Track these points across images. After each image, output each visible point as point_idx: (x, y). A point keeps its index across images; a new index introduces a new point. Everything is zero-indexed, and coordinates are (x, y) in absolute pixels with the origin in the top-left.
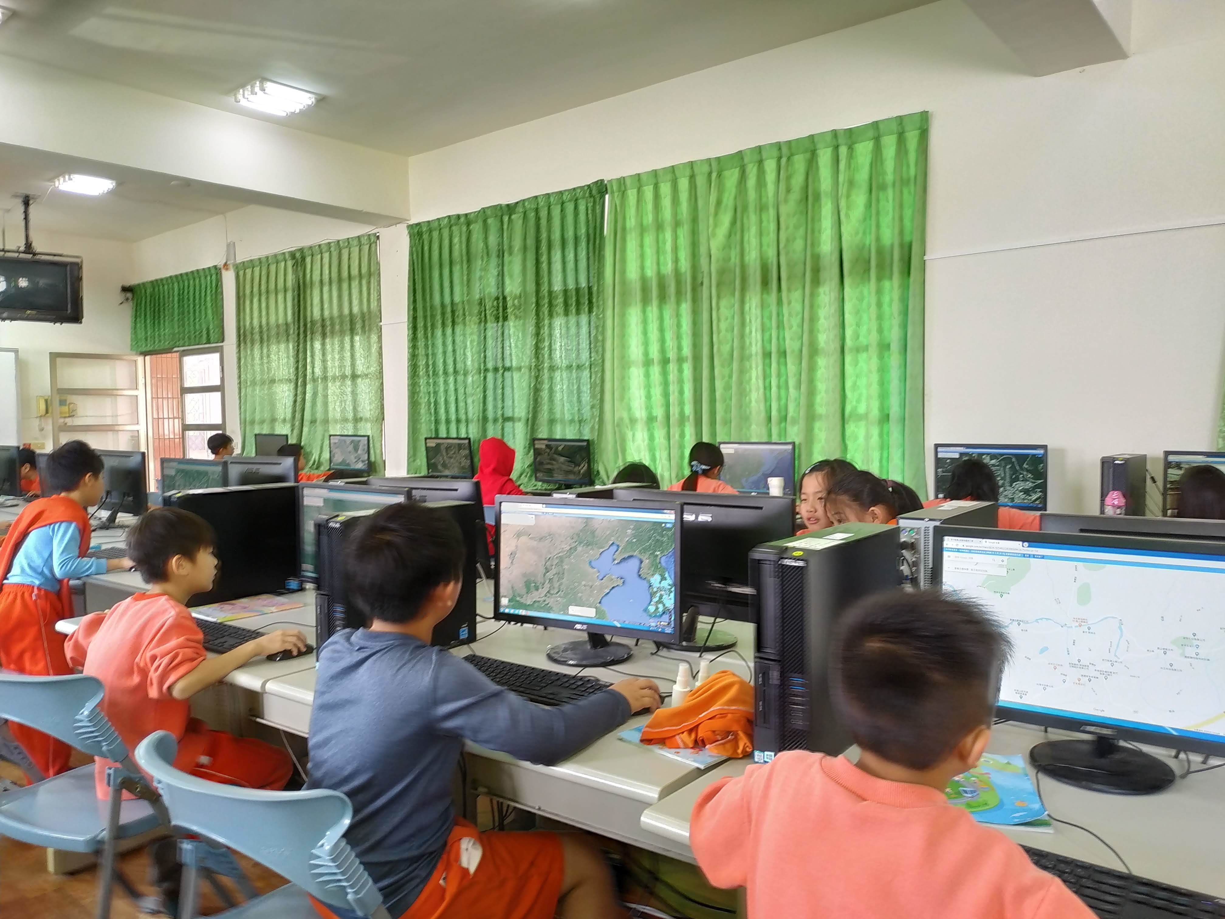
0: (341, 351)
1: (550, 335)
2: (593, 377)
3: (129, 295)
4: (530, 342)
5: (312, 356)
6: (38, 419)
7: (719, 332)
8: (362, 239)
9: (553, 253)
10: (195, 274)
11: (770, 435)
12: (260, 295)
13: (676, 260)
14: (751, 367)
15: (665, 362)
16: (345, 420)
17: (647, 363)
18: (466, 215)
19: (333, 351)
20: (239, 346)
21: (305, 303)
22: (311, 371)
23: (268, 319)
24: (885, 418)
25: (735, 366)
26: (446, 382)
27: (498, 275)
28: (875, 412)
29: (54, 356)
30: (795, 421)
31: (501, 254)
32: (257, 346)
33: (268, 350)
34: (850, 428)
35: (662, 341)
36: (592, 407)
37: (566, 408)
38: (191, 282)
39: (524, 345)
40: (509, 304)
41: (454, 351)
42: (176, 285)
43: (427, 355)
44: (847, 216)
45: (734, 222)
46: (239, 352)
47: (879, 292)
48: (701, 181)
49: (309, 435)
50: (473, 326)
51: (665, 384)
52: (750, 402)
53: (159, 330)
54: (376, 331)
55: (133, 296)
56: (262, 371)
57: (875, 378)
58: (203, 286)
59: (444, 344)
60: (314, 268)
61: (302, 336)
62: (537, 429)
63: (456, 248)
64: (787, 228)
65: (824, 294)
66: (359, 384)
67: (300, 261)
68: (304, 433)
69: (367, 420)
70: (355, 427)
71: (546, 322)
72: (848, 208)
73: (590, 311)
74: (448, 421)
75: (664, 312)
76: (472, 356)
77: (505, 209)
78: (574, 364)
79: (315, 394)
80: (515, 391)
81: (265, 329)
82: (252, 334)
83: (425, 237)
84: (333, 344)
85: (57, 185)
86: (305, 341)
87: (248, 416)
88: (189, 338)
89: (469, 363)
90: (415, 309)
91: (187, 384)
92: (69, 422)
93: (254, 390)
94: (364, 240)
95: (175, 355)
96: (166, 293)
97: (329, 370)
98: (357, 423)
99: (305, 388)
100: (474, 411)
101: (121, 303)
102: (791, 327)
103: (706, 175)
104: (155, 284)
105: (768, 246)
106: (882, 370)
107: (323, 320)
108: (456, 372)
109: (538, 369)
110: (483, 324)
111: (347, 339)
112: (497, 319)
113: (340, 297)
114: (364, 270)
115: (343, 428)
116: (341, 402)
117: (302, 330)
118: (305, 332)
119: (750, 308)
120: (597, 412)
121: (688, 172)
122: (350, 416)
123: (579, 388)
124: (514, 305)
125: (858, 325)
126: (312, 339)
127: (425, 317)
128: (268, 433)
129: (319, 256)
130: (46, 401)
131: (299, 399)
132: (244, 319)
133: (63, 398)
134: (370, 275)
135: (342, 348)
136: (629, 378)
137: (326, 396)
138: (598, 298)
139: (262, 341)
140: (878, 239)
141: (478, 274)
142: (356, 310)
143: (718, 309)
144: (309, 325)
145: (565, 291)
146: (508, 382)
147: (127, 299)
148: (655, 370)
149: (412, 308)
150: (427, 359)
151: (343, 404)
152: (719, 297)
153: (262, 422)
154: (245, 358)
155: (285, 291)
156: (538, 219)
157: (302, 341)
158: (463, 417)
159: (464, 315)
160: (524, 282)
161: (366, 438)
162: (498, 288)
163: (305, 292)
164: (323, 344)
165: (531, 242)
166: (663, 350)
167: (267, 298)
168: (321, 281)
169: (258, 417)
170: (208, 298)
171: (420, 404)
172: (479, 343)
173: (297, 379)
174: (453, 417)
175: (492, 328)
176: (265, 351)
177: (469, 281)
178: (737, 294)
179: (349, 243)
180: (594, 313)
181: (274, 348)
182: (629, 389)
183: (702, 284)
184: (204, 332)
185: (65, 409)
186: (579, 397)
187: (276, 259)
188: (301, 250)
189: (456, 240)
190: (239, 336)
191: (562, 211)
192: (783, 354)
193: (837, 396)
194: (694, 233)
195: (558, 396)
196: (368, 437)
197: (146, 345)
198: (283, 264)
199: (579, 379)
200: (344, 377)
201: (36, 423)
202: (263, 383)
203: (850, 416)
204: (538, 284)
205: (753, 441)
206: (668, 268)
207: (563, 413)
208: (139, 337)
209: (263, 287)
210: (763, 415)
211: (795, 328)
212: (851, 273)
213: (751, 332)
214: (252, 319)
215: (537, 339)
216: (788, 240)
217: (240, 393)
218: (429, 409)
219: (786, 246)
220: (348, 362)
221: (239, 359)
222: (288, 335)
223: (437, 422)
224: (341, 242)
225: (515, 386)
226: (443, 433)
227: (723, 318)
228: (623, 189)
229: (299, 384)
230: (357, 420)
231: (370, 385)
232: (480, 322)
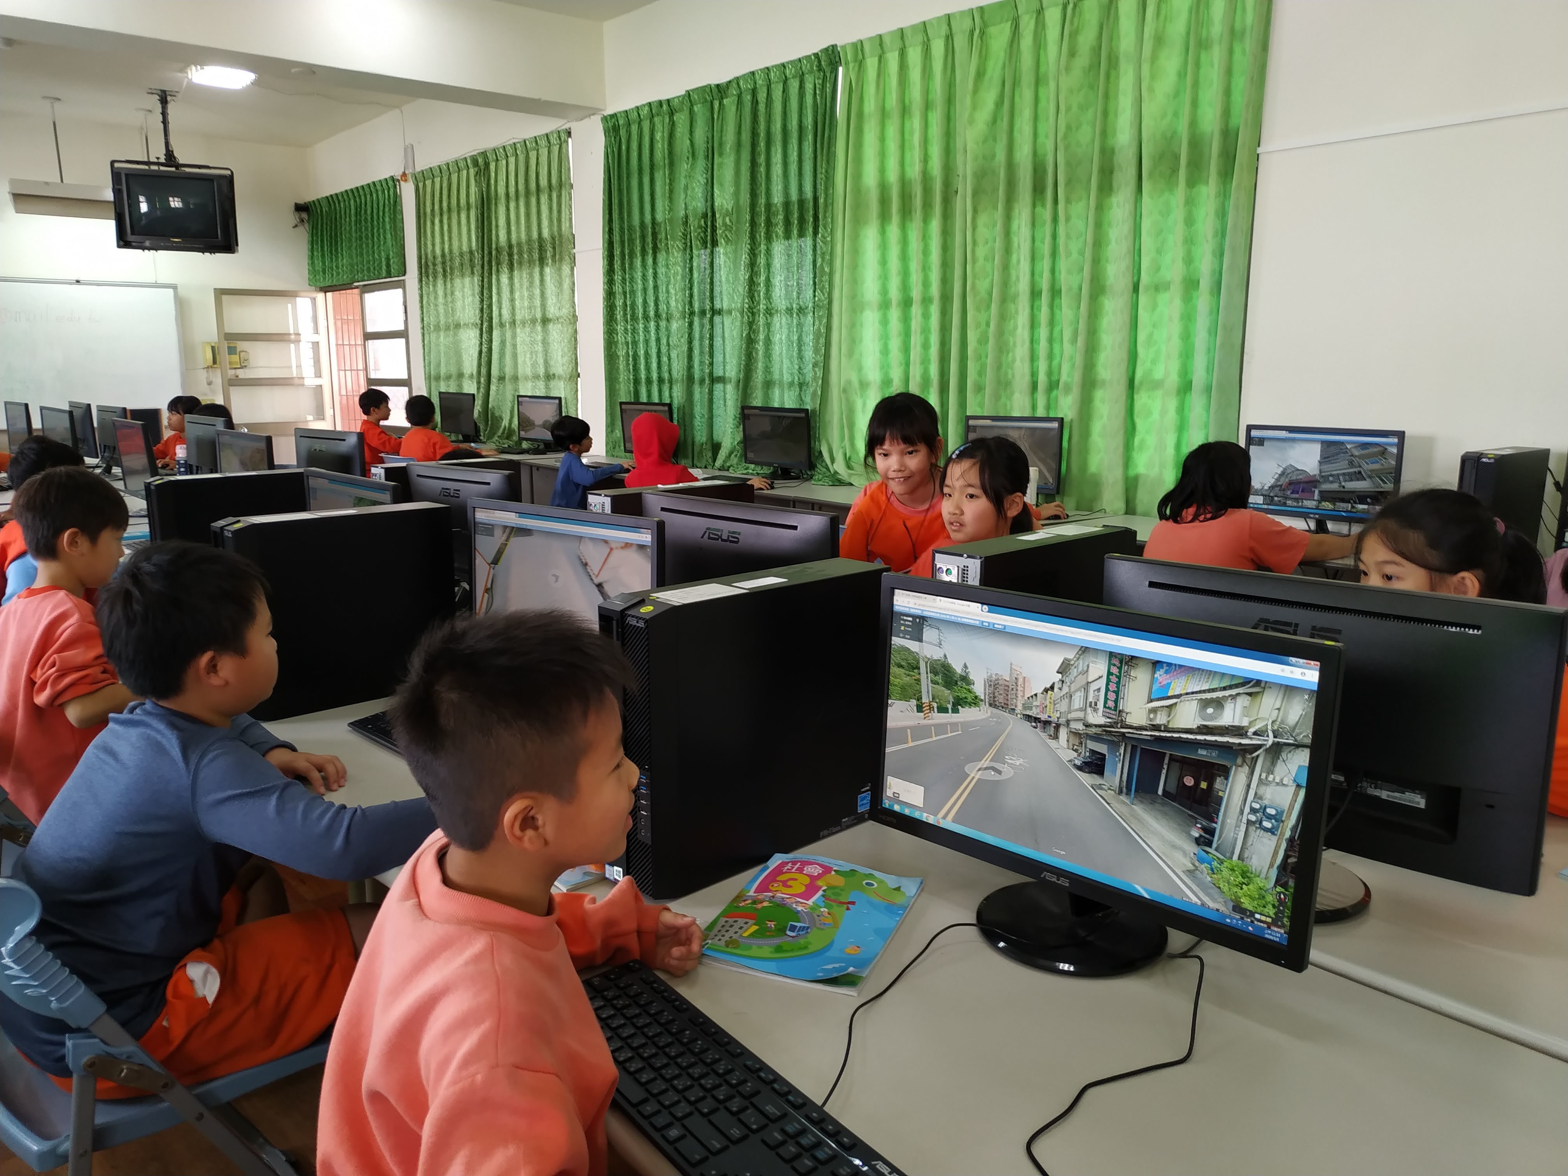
0: (530, 286)
1: (768, 266)
2: (817, 323)
3: (305, 215)
4: (743, 275)
5: (499, 294)
6: (205, 370)
7: (974, 261)
8: (551, 138)
9: (773, 149)
10: (370, 188)
11: (1034, 407)
12: (441, 215)
13: (925, 159)
14: (1017, 312)
15: (906, 303)
16: (536, 377)
17: (885, 305)
18: (668, 101)
19: (521, 285)
20: (421, 281)
21: (490, 224)
22: (497, 313)
23: (450, 245)
24: (1185, 387)
25: (994, 307)
26: (646, 329)
27: (706, 184)
28: (1174, 378)
29: (221, 293)
30: (1068, 389)
31: (710, 156)
32: (440, 282)
33: (452, 286)
34: (1141, 400)
35: (905, 274)
36: (815, 365)
37: (785, 366)
38: (368, 197)
39: (736, 278)
40: (719, 221)
41: (656, 287)
42: (352, 202)
43: (625, 293)
44: (1151, 90)
45: (999, 103)
46: (421, 288)
47: (1190, 202)
48: (960, 42)
49: (497, 394)
50: (676, 254)
51: (906, 334)
52: (1014, 360)
53: (337, 259)
54: (569, 261)
55: (309, 218)
56: (446, 312)
57: (1176, 328)
58: (381, 204)
59: (644, 278)
60: (499, 178)
61: (486, 268)
62: (752, 393)
63: (659, 146)
64: (1068, 109)
65: (1118, 206)
66: (551, 330)
67: (482, 168)
68: (491, 393)
69: (560, 378)
70: (547, 387)
71: (763, 247)
72: (1153, 77)
73: (815, 233)
74: (649, 381)
75: (910, 232)
76: (676, 295)
77: (715, 91)
78: (794, 306)
79: (503, 343)
80: (727, 342)
81: (448, 258)
82: (434, 265)
83: (623, 132)
84: (521, 278)
85: (190, 77)
86: (490, 274)
87: (432, 369)
88: (369, 270)
89: (673, 303)
90: (610, 231)
91: (370, 329)
92: (242, 374)
93: (438, 337)
94: (554, 140)
95: (356, 291)
96: (343, 212)
97: (518, 311)
98: (549, 380)
99: (491, 335)
100: (678, 368)
101: (296, 226)
102: (1068, 254)
103: (967, 33)
104: (332, 200)
105: (1047, 136)
106: (1188, 318)
107: (510, 246)
108: (657, 315)
109: (752, 312)
110: (688, 251)
111: (537, 270)
112: (704, 244)
113: (528, 215)
114: (554, 181)
115: (534, 388)
116: (531, 353)
117: (486, 259)
118: (490, 262)
119: (1019, 228)
120: (820, 374)
121: (944, 30)
122: (541, 371)
123: (800, 339)
124: (725, 224)
125: (1159, 251)
126: (498, 271)
127: (622, 242)
128: (455, 391)
129: (504, 162)
130: (213, 348)
131: (484, 350)
132: (426, 244)
133: (232, 345)
134: (560, 185)
135: (531, 283)
136: (862, 325)
137: (514, 346)
138: (825, 212)
139: (445, 276)
140: (1193, 123)
141: (683, 182)
142: (546, 233)
143: (974, 228)
144: (494, 253)
145: (787, 204)
146: (718, 330)
147: (302, 221)
148: (894, 314)
149: (607, 229)
150: (625, 297)
151: (534, 356)
152: (975, 211)
153: (448, 377)
154: (428, 294)
155: (468, 209)
156: (755, 102)
157: (486, 274)
158: (666, 376)
159: (667, 239)
160: (737, 194)
161: (557, 401)
162: (707, 202)
163: (489, 209)
164: (511, 278)
165: (746, 137)
166: (905, 287)
167: (449, 218)
168: (507, 195)
169: (443, 371)
170: (387, 219)
171: (618, 357)
172: (683, 277)
173: (482, 324)
174: (655, 376)
175: (701, 258)
176: (449, 285)
177: (671, 191)
178: (1000, 206)
179: (536, 142)
180: (820, 235)
181: (458, 282)
182: (861, 340)
183: (957, 192)
184: (384, 263)
185: (235, 358)
186: (800, 350)
187: (457, 166)
188: (484, 154)
189: (658, 136)
190: (420, 267)
191: (784, 92)
192: (1055, 292)
193: (1124, 355)
194: (949, 119)
195: (776, 349)
196: (560, 399)
197: (324, 279)
198: (465, 172)
199: (800, 325)
200: (533, 321)
201: (202, 375)
202: (448, 328)
203: (1141, 383)
204: (754, 195)
205: (1015, 414)
206: (914, 171)
207: (781, 374)
208: (317, 268)
209: (445, 204)
210: (1027, 378)
211: (1075, 255)
212: (1151, 175)
213: (1019, 261)
214: (433, 245)
215: (752, 271)
216: (1069, 128)
217: (423, 341)
218: (628, 364)
219: (1065, 137)
220: (538, 302)
221: (421, 297)
222: (472, 267)
223: (637, 382)
224: (527, 142)
225: (726, 335)
226: (644, 398)
227: (980, 240)
228: (860, 57)
229: (484, 329)
230: (549, 377)
231: (562, 332)
232: (685, 249)
